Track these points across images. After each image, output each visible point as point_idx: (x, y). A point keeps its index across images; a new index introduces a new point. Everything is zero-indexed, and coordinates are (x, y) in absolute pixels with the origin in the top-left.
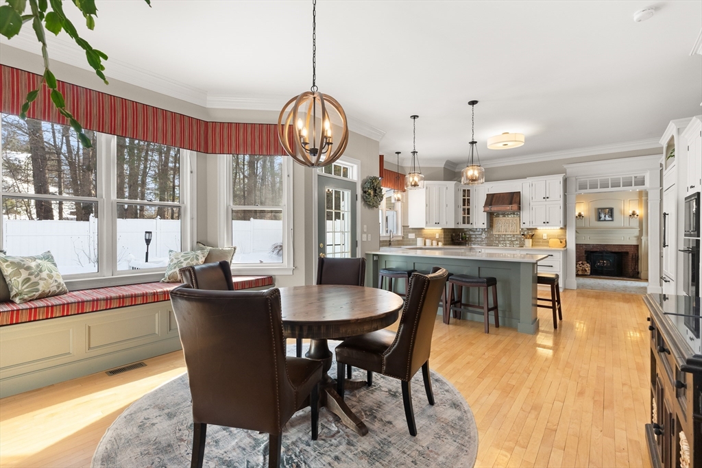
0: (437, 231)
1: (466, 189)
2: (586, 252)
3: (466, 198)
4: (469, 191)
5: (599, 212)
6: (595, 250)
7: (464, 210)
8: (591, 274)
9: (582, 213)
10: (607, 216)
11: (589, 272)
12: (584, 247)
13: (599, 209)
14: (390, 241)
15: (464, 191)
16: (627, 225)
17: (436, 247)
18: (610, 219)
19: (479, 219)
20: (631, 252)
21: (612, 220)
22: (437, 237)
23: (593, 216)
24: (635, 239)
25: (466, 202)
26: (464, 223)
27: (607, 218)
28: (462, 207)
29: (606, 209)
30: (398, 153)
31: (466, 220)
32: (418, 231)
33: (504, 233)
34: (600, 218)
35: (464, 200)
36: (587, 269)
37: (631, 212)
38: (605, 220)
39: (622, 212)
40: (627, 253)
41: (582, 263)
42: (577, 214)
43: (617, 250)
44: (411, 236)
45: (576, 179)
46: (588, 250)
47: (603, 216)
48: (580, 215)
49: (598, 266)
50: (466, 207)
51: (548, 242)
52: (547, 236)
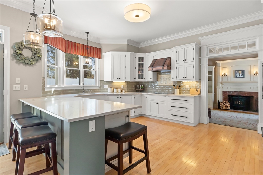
0: (122, 84)
1: (141, 57)
2: (229, 96)
3: (141, 63)
4: (143, 58)
5: (236, 72)
6: (233, 95)
7: (139, 70)
8: (231, 108)
9: (226, 74)
10: (240, 75)
11: (229, 108)
12: (227, 93)
14: (84, 90)
15: (139, 58)
16: (252, 80)
17: (121, 93)
18: (243, 77)
19: (149, 76)
20: (255, 96)
21: (243, 78)
22: (122, 87)
23: (233, 75)
25: (141, 65)
26: (139, 78)
27: (241, 76)
28: (138, 68)
29: (240, 71)
30: (87, 33)
31: (141, 77)
32: (110, 83)
33: (165, 85)
34: (236, 76)
35: (139, 64)
36: (228, 106)
37: (255, 73)
38: (239, 77)
39: (250, 73)
40: (253, 97)
41: (225, 103)
42: (223, 74)
43: (246, 95)
44: (105, 86)
45: (207, 47)
46: (230, 95)
47: (238, 75)
48: (225, 75)
49: (235, 104)
50: (141, 68)
51: (189, 91)
52: (189, 86)
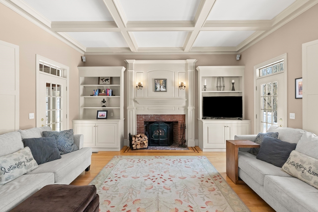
5: (156, 81)
6: (152, 120)
8: (149, 145)
9: (142, 83)
10: (162, 87)
11: (146, 145)
12: (144, 117)
13: (155, 79)
16: (177, 96)
18: (164, 90)
20: (180, 121)
21: (166, 91)
23: (151, 87)
24: (183, 109)
27: (162, 89)
29: (161, 79)
34: (156, 88)
36: (145, 142)
37: (180, 84)
38: (160, 91)
39: (174, 83)
40: (177, 123)
41: (141, 137)
42: (137, 84)
43: (169, 120)
46: (147, 120)
47: (158, 86)
48: (140, 86)
49: (154, 137)
